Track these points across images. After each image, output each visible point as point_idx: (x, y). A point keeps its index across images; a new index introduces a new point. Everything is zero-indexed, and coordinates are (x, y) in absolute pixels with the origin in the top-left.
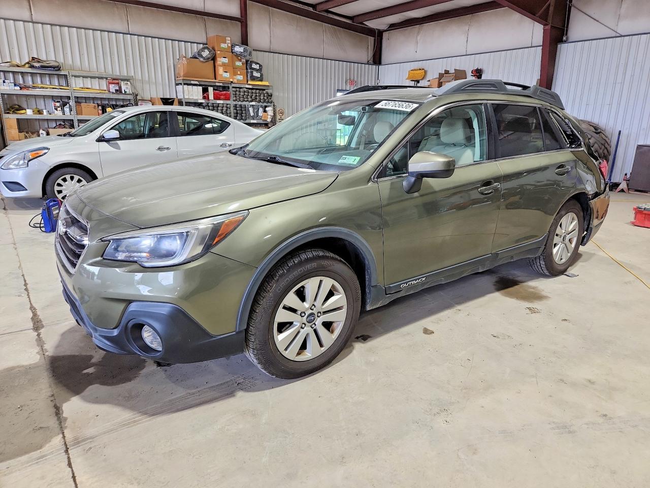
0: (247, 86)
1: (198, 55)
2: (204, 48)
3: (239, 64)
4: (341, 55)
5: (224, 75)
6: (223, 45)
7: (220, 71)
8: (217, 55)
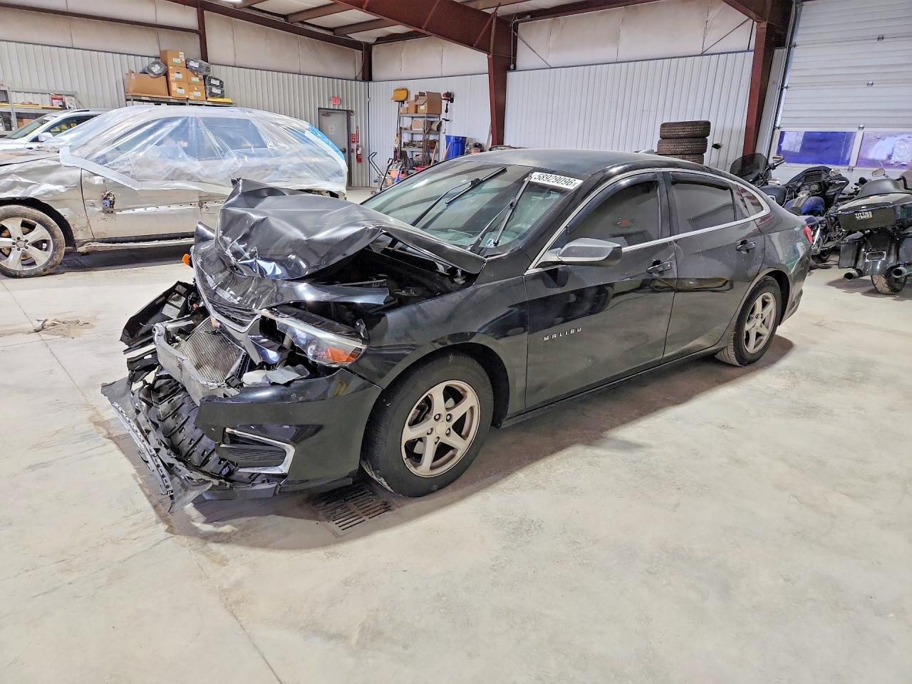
0: (206, 103)
1: (149, 70)
2: (154, 63)
3: (195, 79)
4: (321, 70)
5: (178, 91)
6: (176, 60)
7: (174, 87)
8: (170, 71)
